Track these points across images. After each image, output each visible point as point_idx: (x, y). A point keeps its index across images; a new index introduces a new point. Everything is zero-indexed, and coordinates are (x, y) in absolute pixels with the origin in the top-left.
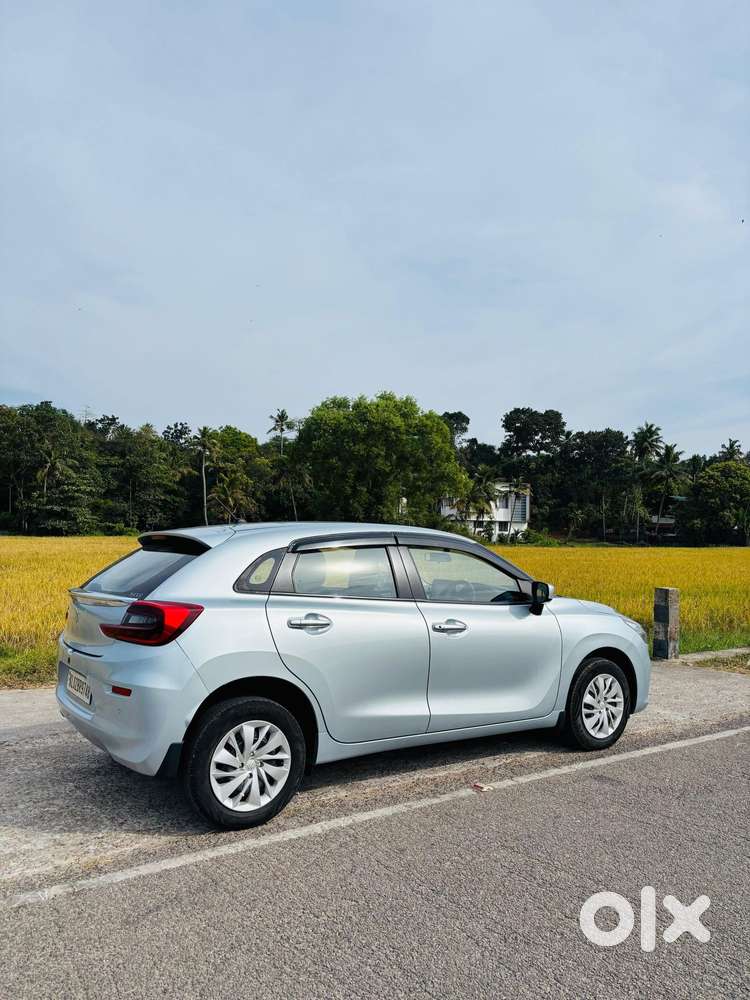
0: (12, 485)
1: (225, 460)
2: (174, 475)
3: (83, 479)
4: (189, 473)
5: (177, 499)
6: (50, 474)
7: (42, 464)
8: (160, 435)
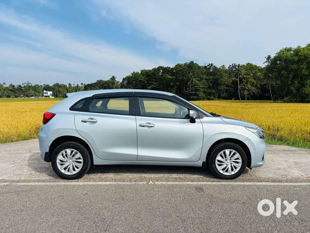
0: (182, 87)
1: (247, 74)
2: (230, 81)
3: (201, 83)
4: (235, 80)
5: (231, 88)
6: (192, 83)
7: (189, 80)
8: (227, 68)
